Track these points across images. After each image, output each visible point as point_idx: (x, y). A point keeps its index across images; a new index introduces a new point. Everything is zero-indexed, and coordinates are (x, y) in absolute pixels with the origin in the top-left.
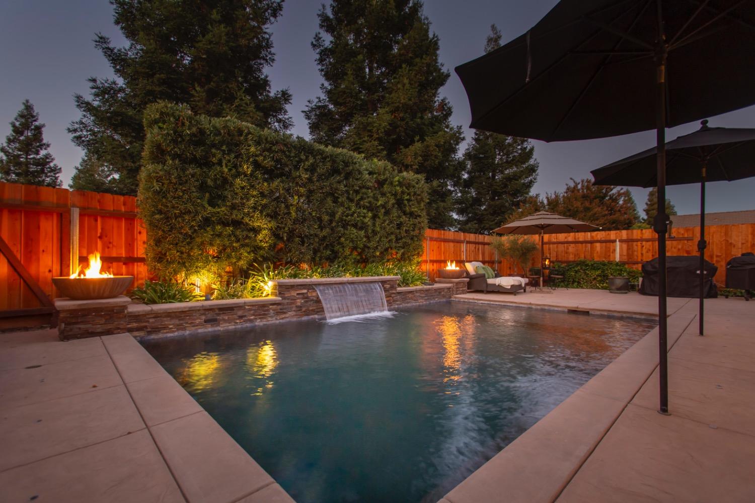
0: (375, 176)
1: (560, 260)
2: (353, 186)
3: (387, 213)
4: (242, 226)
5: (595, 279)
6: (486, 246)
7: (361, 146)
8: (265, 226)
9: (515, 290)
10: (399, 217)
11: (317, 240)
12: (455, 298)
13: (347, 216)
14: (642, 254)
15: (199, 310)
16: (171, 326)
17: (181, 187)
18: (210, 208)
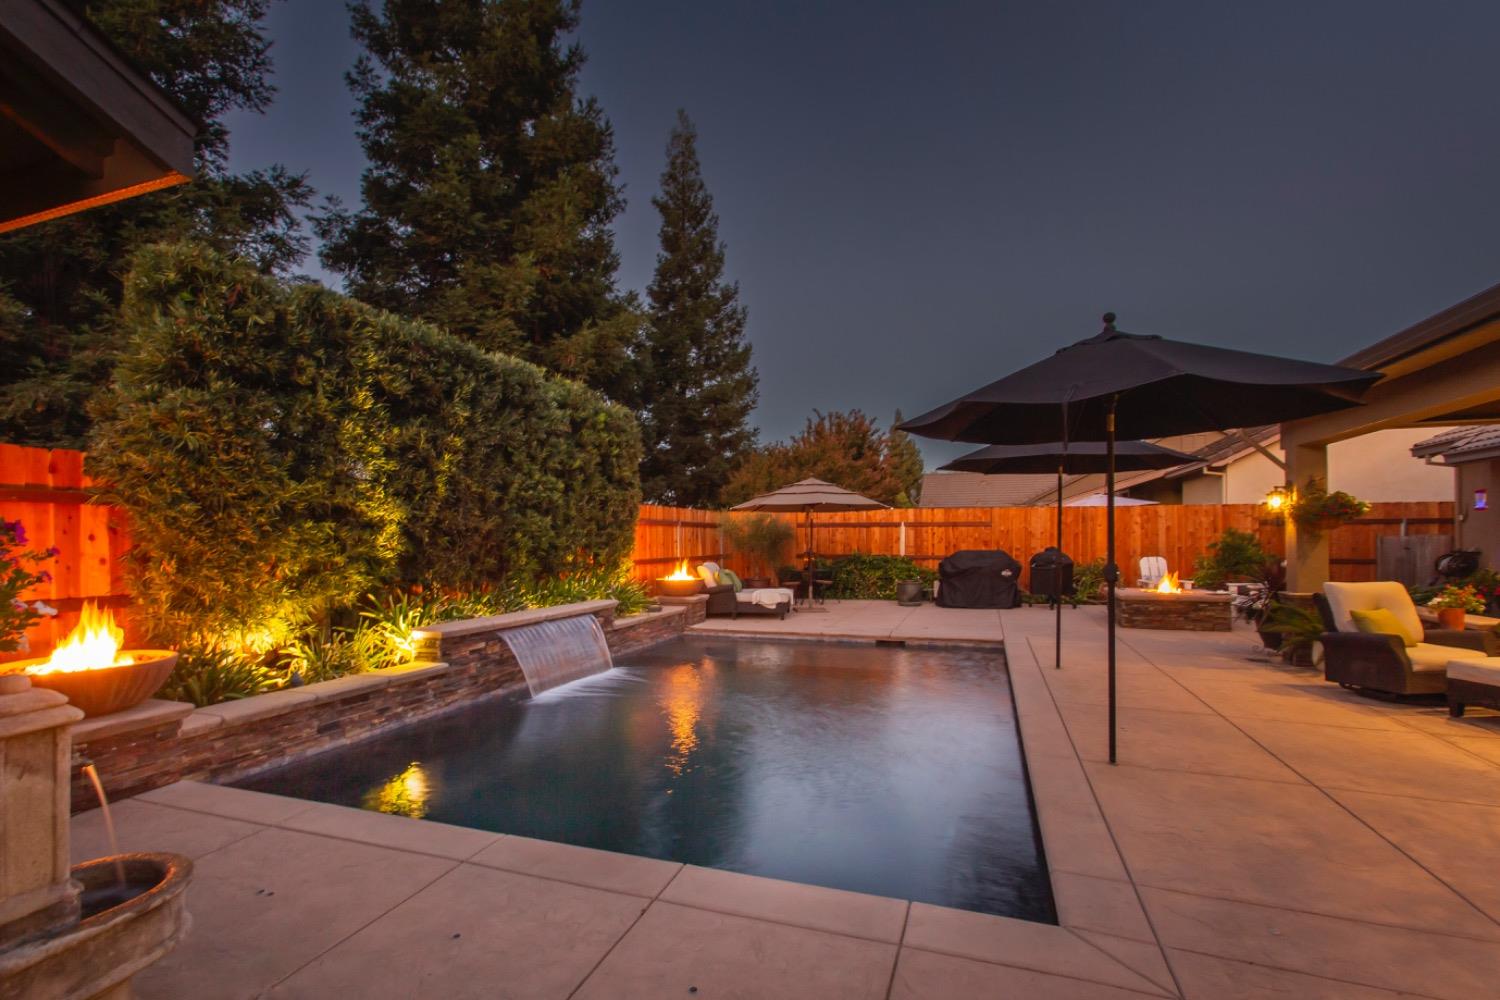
0: (569, 412)
1: (822, 553)
2: (536, 432)
3: (587, 482)
4: (352, 519)
5: (874, 584)
6: (708, 530)
7: (479, 327)
8: (392, 517)
9: (781, 612)
10: (603, 488)
11: (477, 539)
12: (693, 630)
13: (526, 491)
14: (933, 545)
15: (307, 709)
16: (256, 752)
17: (239, 441)
18: (293, 484)
